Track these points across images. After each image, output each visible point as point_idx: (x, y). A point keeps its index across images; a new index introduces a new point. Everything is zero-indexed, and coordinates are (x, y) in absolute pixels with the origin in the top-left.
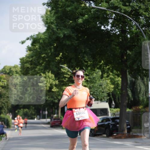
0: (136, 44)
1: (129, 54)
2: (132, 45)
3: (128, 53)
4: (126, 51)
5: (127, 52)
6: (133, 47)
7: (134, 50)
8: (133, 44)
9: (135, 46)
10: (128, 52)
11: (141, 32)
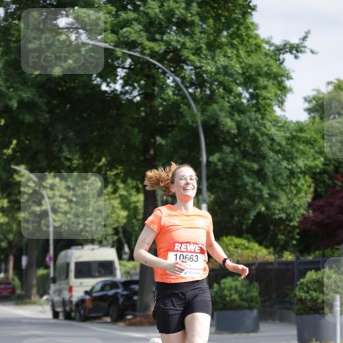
0: (175, 122)
1: (160, 144)
2: (165, 124)
3: (158, 143)
4: (154, 138)
5: (156, 141)
6: (170, 129)
7: (170, 135)
8: (170, 123)
9: (173, 126)
10: (159, 139)
11: (184, 97)
